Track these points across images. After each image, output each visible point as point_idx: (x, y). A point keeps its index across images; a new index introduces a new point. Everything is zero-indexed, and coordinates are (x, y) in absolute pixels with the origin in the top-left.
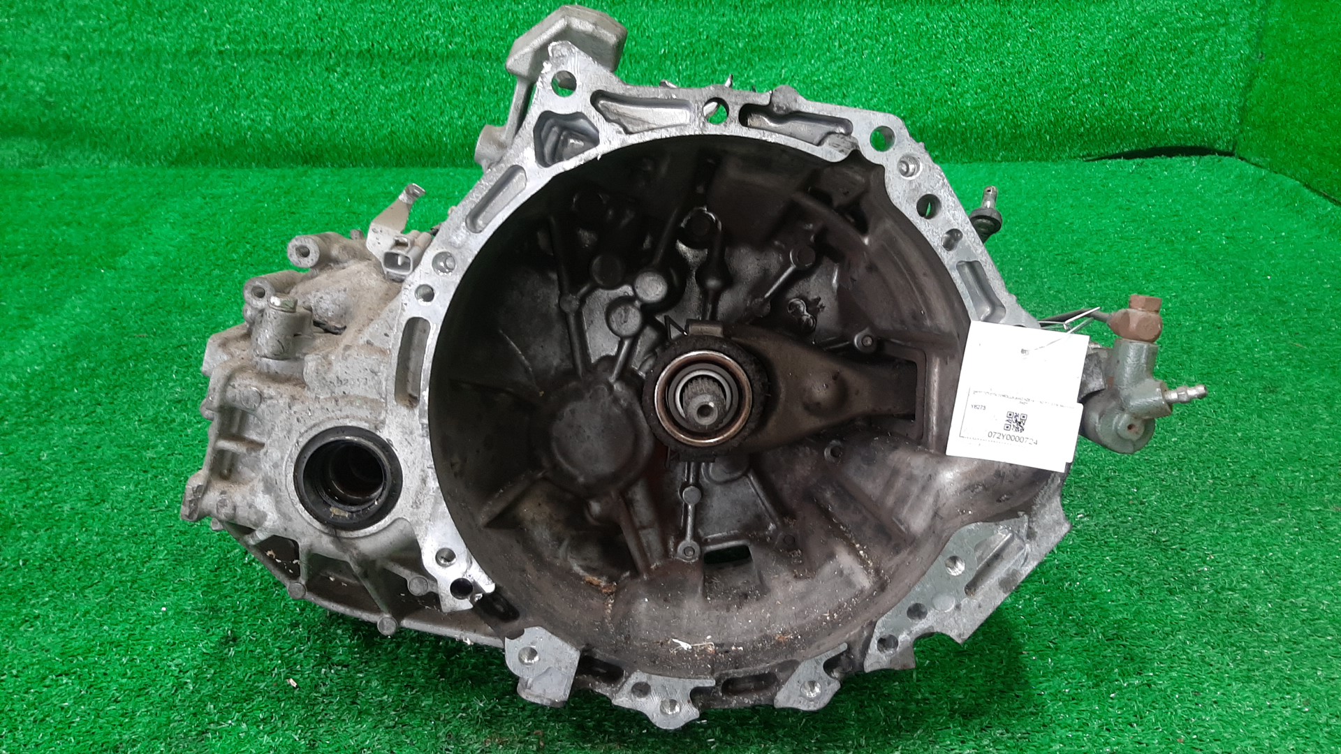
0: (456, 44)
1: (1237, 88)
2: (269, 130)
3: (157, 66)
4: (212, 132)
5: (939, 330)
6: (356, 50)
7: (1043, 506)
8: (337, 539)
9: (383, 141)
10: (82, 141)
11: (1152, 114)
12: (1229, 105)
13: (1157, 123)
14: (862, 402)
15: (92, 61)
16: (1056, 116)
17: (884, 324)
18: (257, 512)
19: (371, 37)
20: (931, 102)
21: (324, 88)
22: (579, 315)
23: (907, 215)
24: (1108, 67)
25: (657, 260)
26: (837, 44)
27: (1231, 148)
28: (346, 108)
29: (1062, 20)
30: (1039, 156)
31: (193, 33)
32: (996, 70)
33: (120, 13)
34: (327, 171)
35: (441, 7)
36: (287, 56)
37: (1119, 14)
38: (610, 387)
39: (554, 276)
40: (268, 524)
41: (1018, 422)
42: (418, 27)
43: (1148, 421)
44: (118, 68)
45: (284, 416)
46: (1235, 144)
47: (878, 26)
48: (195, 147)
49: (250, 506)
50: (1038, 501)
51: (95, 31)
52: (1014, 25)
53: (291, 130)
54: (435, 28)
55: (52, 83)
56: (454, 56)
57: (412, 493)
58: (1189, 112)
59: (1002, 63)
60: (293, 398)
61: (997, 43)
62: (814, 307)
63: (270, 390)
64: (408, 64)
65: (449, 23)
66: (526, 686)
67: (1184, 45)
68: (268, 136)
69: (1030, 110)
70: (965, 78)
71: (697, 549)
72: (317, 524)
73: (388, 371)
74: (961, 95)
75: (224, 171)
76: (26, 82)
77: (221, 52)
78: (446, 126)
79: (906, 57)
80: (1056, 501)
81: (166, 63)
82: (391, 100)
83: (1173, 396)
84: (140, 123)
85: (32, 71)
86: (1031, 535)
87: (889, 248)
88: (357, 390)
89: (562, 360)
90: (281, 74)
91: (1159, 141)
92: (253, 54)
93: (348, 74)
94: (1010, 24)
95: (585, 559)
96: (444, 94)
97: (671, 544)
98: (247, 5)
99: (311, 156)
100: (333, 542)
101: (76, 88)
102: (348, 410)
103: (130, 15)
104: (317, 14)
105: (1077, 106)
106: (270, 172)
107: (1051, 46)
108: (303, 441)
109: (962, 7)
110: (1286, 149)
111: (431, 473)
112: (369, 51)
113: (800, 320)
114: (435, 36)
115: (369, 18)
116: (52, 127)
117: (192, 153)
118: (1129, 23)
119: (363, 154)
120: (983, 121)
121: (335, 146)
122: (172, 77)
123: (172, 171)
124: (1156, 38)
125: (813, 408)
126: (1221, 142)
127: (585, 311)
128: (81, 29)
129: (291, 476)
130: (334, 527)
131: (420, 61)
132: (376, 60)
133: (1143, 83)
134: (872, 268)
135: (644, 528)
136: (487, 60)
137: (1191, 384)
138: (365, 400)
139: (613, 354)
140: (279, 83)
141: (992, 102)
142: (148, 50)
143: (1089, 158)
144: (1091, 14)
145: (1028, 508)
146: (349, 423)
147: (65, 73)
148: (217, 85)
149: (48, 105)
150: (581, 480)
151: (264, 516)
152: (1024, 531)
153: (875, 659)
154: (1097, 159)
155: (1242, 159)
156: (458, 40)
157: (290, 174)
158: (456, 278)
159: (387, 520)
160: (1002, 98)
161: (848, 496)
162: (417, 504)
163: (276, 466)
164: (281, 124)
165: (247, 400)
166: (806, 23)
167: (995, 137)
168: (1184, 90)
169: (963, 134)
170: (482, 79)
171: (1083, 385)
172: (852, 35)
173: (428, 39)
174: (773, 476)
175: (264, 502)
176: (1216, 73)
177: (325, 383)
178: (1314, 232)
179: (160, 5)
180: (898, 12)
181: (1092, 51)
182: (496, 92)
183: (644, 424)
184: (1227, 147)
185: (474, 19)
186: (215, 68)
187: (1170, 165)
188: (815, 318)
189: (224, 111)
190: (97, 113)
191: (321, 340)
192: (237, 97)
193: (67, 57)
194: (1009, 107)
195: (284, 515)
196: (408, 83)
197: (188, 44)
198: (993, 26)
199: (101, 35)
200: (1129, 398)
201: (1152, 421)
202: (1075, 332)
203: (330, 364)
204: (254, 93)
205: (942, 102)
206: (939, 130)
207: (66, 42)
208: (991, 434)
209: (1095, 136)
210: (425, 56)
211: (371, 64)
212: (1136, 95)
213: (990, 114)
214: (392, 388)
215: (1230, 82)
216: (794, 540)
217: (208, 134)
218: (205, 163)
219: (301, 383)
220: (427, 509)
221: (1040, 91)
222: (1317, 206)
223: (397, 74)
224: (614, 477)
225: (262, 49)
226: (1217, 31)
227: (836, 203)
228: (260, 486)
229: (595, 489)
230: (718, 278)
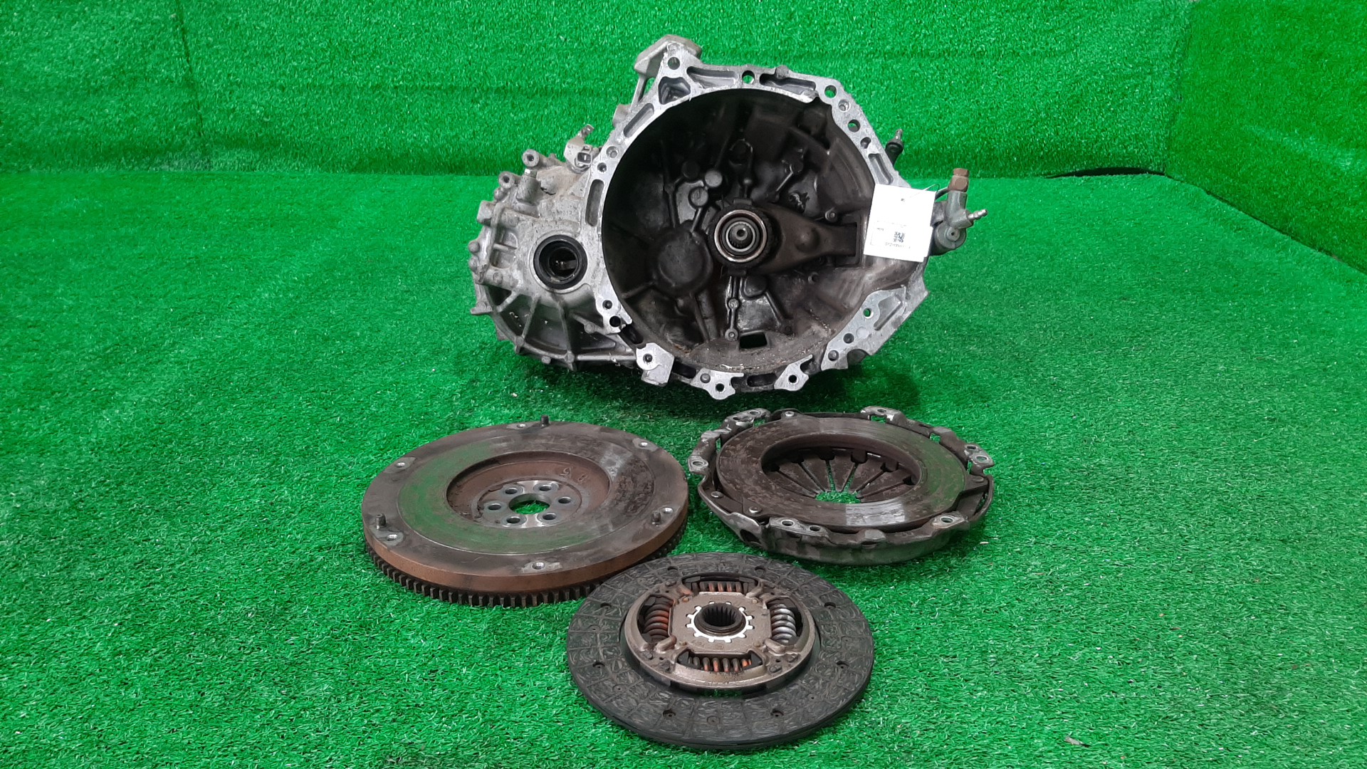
0: (568, 83)
1: (1163, 122)
2: (426, 146)
3: (349, 97)
4: (384, 147)
5: (865, 197)
6: (494, 87)
7: (914, 281)
8: (553, 294)
9: (510, 155)
10: (287, 152)
11: (1096, 142)
12: (1157, 135)
13: (1101, 149)
14: (828, 246)
15: (300, 92)
16: (1020, 142)
17: (839, 202)
18: (513, 279)
19: (506, 77)
20: (924, 130)
21: (469, 115)
22: (674, 197)
23: (843, 130)
24: (1060, 105)
25: (717, 164)
26: (851, 86)
27: (1161, 170)
28: (485, 131)
29: (1023, 69)
30: (1009, 174)
31: (377, 73)
32: (973, 107)
33: (325, 57)
34: (468, 177)
35: (559, 56)
36: (444, 90)
37: (1067, 65)
38: (691, 234)
39: (661, 176)
40: (518, 286)
41: (900, 237)
42: (541, 70)
43: (962, 230)
44: (320, 98)
45: (529, 230)
46: (1165, 166)
47: (883, 73)
48: (370, 158)
49: (510, 276)
50: (911, 279)
51: (305, 69)
52: (986, 73)
53: (443, 146)
54: (553, 71)
55: (269, 107)
56: (565, 92)
57: (592, 270)
58: (1125, 141)
59: (977, 101)
60: (534, 221)
61: (973, 86)
62: (804, 198)
63: (523, 217)
64: (532, 98)
65: (564, 68)
66: (646, 376)
67: (1119, 89)
68: (425, 150)
69: (1001, 138)
70: (950, 112)
71: (737, 333)
72: (544, 286)
73: (582, 207)
74: (947, 126)
75: (391, 176)
76: (250, 107)
77: (396, 87)
78: (558, 145)
79: (904, 97)
80: (921, 280)
81: (355, 94)
82: (518, 125)
83: (971, 216)
84: (332, 139)
85: (255, 99)
86: (908, 297)
87: (839, 155)
88: (566, 217)
89: (664, 223)
90: (439, 104)
91: (1103, 164)
92: (420, 89)
93: (487, 105)
94: (983, 72)
95: (674, 336)
96: (558, 121)
97: (722, 332)
98: (418, 53)
99: (456, 167)
100: (552, 296)
101: (287, 111)
102: (562, 227)
103: (332, 58)
104: (468, 60)
105: (1037, 135)
106: (426, 177)
107: (1015, 89)
108: (539, 242)
109: (946, 59)
110: (1196, 167)
111: (602, 260)
112: (504, 88)
113: (796, 205)
114: (553, 77)
115: (505, 64)
116: (265, 141)
117: (368, 163)
118: (1074, 72)
119: (495, 165)
120: (964, 146)
121: (474, 159)
122: (358, 105)
123: (352, 175)
124: (1097, 83)
125: (800, 247)
126: (1152, 164)
127: (677, 195)
128: (295, 68)
129: (532, 260)
130: (552, 287)
131: (541, 96)
132: (509, 95)
133: (1088, 118)
134: (832, 168)
135: (707, 318)
136: (590, 95)
137: (980, 210)
138: (570, 222)
139: (692, 219)
140: (437, 110)
141: (971, 131)
142: (343, 85)
143: (1049, 176)
144: (1045, 65)
145: (906, 283)
146: (562, 233)
147: (280, 101)
148: (391, 112)
149: (265, 124)
150: (674, 285)
151: (517, 282)
152: (904, 295)
153: (826, 365)
154: (1056, 177)
155: (1170, 177)
156: (569, 80)
157: (441, 179)
158: (618, 160)
159: (579, 285)
160: (979, 128)
161: (820, 302)
162: (594, 277)
163: (524, 255)
164: (436, 141)
165: (512, 221)
166: (828, 70)
167: (975, 158)
168: (1120, 123)
169: (949, 155)
170: (585, 110)
171: (933, 218)
172: (863, 80)
173: (547, 79)
174: (780, 295)
175: (517, 274)
176: (1146, 110)
177: (551, 213)
178: (1202, 221)
179: (355, 52)
180: (897, 63)
181: (1046, 93)
182: (596, 120)
183: (709, 256)
184: (1159, 168)
185: (582, 65)
186: (391, 99)
187: (1110, 180)
188: (804, 204)
189: (394, 131)
190: (301, 131)
191: (545, 196)
192: (405, 121)
193: (283, 89)
194: (984, 135)
195: (527, 281)
196: (531, 113)
197: (374, 80)
198: (971, 73)
199: (309, 73)
200: (951, 219)
201: (965, 229)
202: (928, 190)
203: (553, 204)
204: (418, 118)
205: (932, 130)
206: (931, 152)
207: (283, 78)
208: (887, 244)
209: (1053, 159)
210: (545, 92)
211: (505, 98)
212: (1083, 127)
213: (969, 140)
214: (584, 215)
215: (1157, 117)
216: (791, 328)
217: (381, 149)
218: (376, 171)
219: (535, 215)
220: (599, 279)
221: (1007, 123)
222: (1208, 203)
223: (524, 105)
224: (692, 284)
225: (427, 85)
226: (1145, 78)
227: (813, 133)
228: (515, 266)
229: (681, 291)
230: (750, 178)
